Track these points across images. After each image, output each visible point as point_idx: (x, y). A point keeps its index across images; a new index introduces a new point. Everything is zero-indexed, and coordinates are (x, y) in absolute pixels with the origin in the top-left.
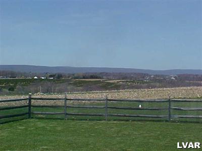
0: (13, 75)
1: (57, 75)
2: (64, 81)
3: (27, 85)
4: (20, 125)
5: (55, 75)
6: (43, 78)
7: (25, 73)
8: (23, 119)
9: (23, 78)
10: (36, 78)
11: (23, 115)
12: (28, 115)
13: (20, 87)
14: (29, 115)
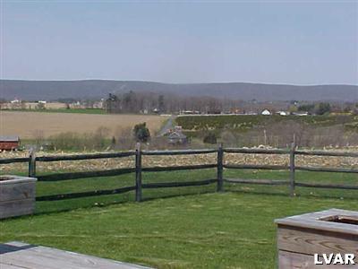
0: (214, 106)
1: (317, 107)
2: (333, 121)
3: (246, 131)
4: (197, 201)
5: (313, 106)
6: (283, 113)
7: (241, 102)
8: (206, 192)
9: (236, 113)
10: (266, 112)
11: (206, 183)
12: (216, 184)
13: (230, 133)
14: (219, 184)
